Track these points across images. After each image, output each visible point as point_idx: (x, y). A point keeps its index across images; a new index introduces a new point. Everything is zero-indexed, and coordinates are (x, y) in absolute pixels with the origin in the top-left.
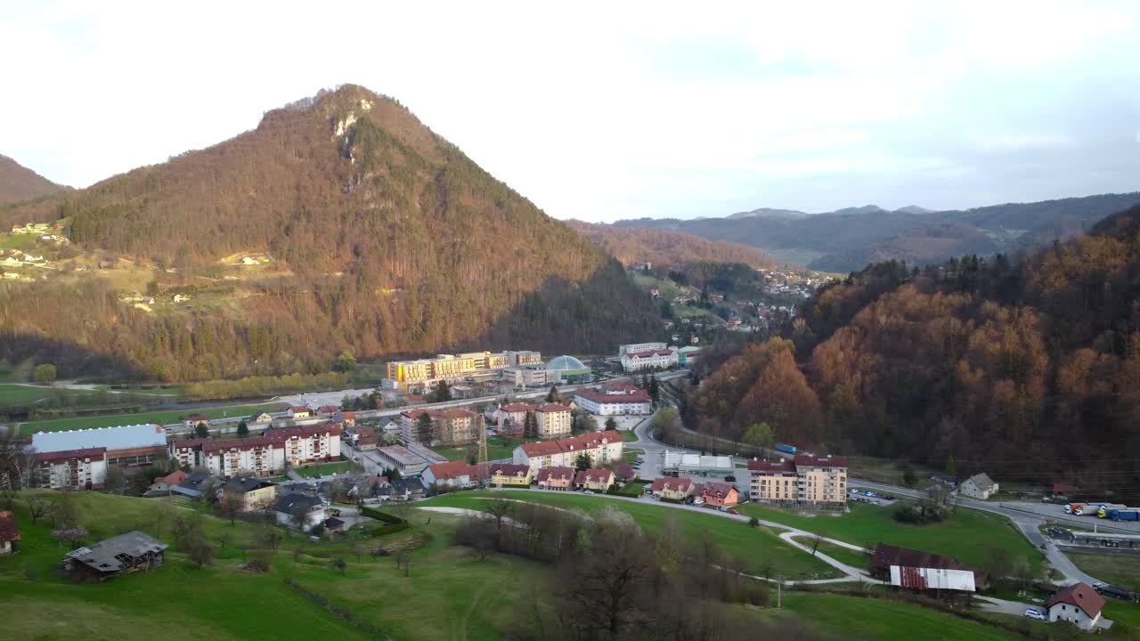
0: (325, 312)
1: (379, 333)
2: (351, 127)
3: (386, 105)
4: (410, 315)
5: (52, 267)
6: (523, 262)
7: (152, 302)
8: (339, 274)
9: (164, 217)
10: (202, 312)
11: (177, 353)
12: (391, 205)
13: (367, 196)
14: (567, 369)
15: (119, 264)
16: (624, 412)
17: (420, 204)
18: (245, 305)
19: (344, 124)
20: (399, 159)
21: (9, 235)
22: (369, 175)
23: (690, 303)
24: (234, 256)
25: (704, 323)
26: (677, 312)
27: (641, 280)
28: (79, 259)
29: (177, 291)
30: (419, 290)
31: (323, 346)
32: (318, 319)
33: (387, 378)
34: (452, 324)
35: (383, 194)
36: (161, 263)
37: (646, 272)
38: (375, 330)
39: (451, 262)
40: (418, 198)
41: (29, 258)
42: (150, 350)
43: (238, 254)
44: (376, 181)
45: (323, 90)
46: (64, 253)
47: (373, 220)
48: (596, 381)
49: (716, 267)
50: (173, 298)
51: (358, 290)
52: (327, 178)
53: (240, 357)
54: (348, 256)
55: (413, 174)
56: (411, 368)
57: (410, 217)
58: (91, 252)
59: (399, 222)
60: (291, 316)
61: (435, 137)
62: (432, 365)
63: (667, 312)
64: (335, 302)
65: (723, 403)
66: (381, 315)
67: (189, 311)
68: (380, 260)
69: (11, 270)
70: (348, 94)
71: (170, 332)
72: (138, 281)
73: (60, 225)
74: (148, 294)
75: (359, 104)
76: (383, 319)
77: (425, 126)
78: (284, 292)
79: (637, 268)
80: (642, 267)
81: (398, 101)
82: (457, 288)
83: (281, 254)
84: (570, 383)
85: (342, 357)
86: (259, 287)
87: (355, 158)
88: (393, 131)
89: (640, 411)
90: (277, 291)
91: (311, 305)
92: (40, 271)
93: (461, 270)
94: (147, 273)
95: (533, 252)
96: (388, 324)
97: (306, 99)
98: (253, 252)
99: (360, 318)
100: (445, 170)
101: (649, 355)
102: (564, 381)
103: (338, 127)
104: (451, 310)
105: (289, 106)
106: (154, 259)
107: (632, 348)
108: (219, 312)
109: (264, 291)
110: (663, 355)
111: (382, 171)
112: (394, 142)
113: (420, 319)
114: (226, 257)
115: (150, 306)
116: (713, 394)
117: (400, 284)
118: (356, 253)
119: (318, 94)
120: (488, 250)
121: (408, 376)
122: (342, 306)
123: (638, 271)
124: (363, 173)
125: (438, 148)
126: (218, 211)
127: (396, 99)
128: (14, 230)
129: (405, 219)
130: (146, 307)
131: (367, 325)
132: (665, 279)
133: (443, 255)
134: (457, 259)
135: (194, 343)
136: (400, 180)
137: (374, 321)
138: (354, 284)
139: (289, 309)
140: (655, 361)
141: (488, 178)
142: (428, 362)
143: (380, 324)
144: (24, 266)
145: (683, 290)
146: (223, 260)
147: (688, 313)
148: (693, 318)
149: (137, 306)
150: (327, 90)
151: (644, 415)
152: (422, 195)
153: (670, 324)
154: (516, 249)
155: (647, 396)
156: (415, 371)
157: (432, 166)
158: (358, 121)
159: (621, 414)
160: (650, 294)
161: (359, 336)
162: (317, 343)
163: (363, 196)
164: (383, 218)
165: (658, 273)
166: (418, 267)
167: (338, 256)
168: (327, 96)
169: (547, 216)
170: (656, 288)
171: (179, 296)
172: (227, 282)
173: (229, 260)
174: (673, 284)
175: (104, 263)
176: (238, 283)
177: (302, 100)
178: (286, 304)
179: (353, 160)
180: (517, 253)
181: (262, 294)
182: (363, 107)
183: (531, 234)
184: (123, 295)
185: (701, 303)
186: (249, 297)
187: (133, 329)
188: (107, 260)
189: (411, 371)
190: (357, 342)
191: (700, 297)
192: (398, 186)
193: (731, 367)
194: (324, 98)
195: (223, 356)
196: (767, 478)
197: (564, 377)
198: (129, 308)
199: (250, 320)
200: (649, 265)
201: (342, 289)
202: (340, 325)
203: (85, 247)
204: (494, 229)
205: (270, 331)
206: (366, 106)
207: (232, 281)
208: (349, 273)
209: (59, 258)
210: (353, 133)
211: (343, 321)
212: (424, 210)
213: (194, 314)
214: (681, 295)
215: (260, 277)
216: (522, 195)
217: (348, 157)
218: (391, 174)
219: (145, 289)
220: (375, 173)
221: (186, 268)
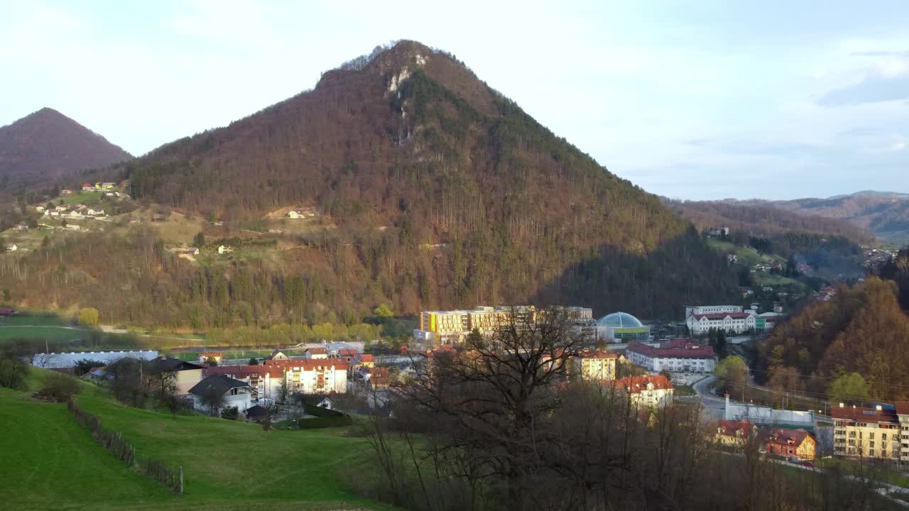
0: (365, 265)
1: (420, 287)
2: (404, 82)
3: (442, 61)
4: (453, 269)
5: (109, 221)
6: (579, 219)
7: (197, 252)
8: (383, 228)
9: (217, 172)
10: (242, 262)
11: (213, 299)
12: (440, 158)
13: (416, 150)
14: (621, 328)
15: (170, 218)
16: (683, 369)
17: (471, 158)
18: (285, 256)
19: (398, 79)
20: (451, 111)
21: (79, 193)
22: (419, 128)
23: (774, 271)
24: (281, 210)
25: (790, 292)
26: (758, 280)
27: (715, 245)
28: (136, 213)
29: (221, 242)
30: (464, 245)
31: (360, 300)
32: (358, 273)
33: (419, 328)
34: (499, 281)
35: (432, 148)
36: (209, 216)
37: (723, 238)
38: (415, 284)
39: (500, 217)
40: (468, 152)
41: (91, 211)
42: (188, 297)
43: (284, 209)
44: (426, 134)
45: (378, 47)
46: (123, 208)
47: (421, 173)
48: (656, 340)
49: (806, 237)
50: (217, 250)
51: (401, 243)
52: (378, 132)
53: (275, 306)
54: (393, 211)
55: (466, 127)
56: (445, 318)
57: (459, 170)
58: (148, 207)
59: (447, 174)
60: (331, 269)
61: (492, 93)
62: (469, 316)
63: (745, 278)
64: (375, 255)
65: (803, 353)
66: (424, 270)
67: (229, 261)
68: (425, 214)
69: (74, 222)
70: (405, 50)
71: (208, 280)
72: (186, 233)
73: (125, 183)
74: (194, 246)
75: (414, 59)
76: (425, 275)
77: (481, 81)
78: (326, 245)
79: (713, 233)
80: (719, 232)
81: (454, 56)
82: (505, 244)
83: (326, 207)
84: (624, 341)
85: (378, 310)
86: (302, 240)
87: (406, 111)
88: (447, 86)
89: (703, 369)
90: (318, 244)
91: (351, 259)
92: (99, 223)
93: (510, 224)
94: (196, 226)
95: (592, 208)
96: (430, 278)
97: (362, 57)
98: (300, 207)
99: (401, 273)
100: (499, 122)
101: (721, 317)
102: (617, 340)
103: (391, 83)
104: (498, 266)
105: (345, 66)
106: (202, 213)
107: (700, 310)
108: (258, 262)
109: (307, 244)
110: (738, 318)
111: (433, 124)
112: (448, 95)
113: (464, 275)
114: (273, 211)
115: (195, 256)
116: (791, 341)
117: (444, 238)
118: (402, 206)
119: (374, 51)
120: (542, 206)
121: (441, 327)
122: (382, 259)
123: (714, 236)
124: (413, 125)
125: (495, 102)
126: (269, 168)
127: (452, 55)
128: (84, 188)
129: (454, 173)
130: (190, 256)
131: (407, 279)
132: (745, 247)
133: (493, 209)
134: (506, 214)
135: (231, 291)
136: (451, 133)
137: (415, 275)
138: (396, 238)
139: (329, 262)
140: (727, 324)
141: (547, 134)
142: (464, 313)
143: (421, 279)
144: (86, 220)
145: (766, 258)
146: (270, 214)
147: (771, 281)
148: (777, 287)
149: (182, 256)
150: (383, 47)
151: (707, 372)
152: (474, 149)
153: (749, 292)
154: (573, 204)
155: (713, 353)
156: (450, 321)
157: (486, 120)
158: (411, 77)
159: (680, 371)
160: (725, 259)
161: (398, 291)
162: (355, 296)
163: (412, 151)
164: (430, 171)
165: (737, 239)
166: (464, 220)
167: (383, 211)
168: (384, 53)
169: (609, 173)
170: (733, 253)
171: (223, 247)
172: (271, 236)
173: (275, 215)
174: (754, 252)
175: (157, 216)
176: (282, 236)
177: (358, 59)
178: (327, 257)
179: (404, 114)
180: (574, 208)
181: (303, 247)
182: (418, 62)
183: (590, 190)
184: (170, 246)
185: (788, 271)
186: (291, 249)
187: (174, 278)
188: (160, 213)
189: (445, 322)
190: (396, 296)
191: (785, 266)
192: (449, 139)
193: (815, 310)
194: (381, 55)
195: (259, 306)
196: (857, 429)
197: (617, 336)
198: (174, 257)
199: (287, 272)
200: (727, 230)
201: (384, 243)
202: (379, 278)
203: (143, 203)
204: (549, 184)
205: (307, 281)
206: (421, 61)
207: (276, 234)
208: (393, 227)
209: (119, 212)
210: (405, 88)
211: (383, 274)
212: (475, 163)
213: (234, 264)
214: (763, 263)
215: (302, 231)
216: (582, 151)
217: (399, 111)
218: (443, 127)
219: (192, 241)
220: (424, 126)
221: (233, 222)
